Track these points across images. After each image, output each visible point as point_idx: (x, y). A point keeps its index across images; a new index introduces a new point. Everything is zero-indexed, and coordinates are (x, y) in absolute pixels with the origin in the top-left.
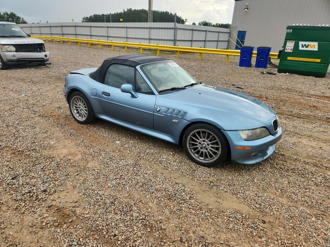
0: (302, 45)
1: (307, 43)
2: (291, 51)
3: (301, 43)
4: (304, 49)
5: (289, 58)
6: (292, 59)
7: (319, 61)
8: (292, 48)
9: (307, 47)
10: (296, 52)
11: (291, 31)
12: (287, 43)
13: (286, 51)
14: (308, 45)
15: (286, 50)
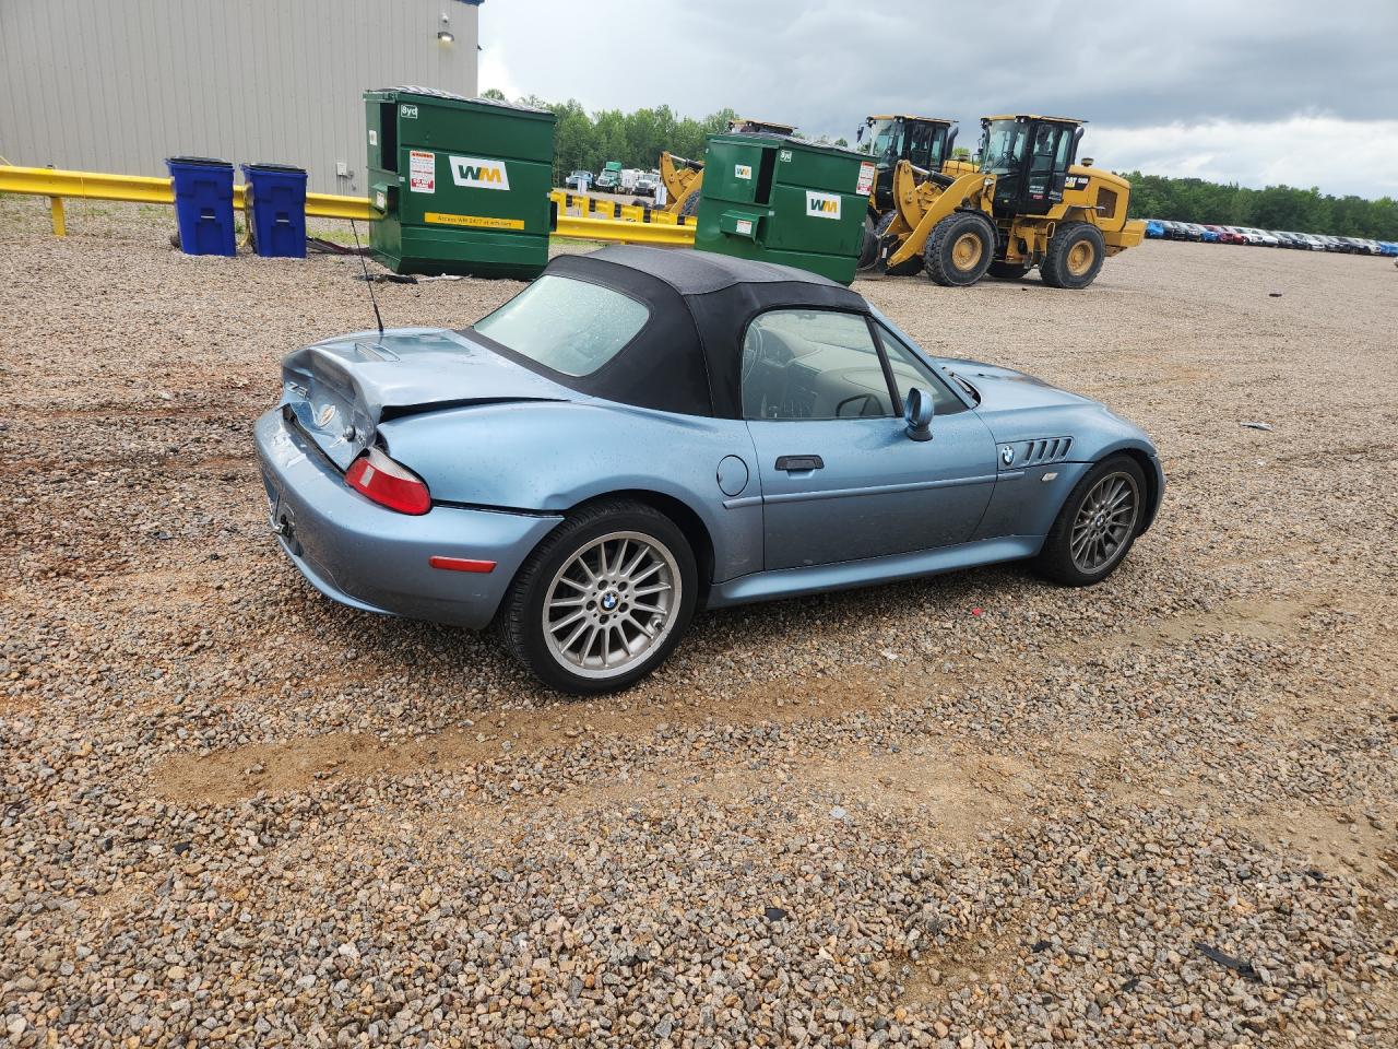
0: (461, 168)
1: (475, 163)
2: (432, 191)
3: (456, 162)
4: (469, 182)
5: (430, 218)
6: (439, 222)
7: (519, 225)
8: (433, 178)
9: (476, 177)
10: (449, 195)
11: (416, 113)
12: (412, 158)
13: (413, 189)
14: (479, 170)
15: (414, 185)
